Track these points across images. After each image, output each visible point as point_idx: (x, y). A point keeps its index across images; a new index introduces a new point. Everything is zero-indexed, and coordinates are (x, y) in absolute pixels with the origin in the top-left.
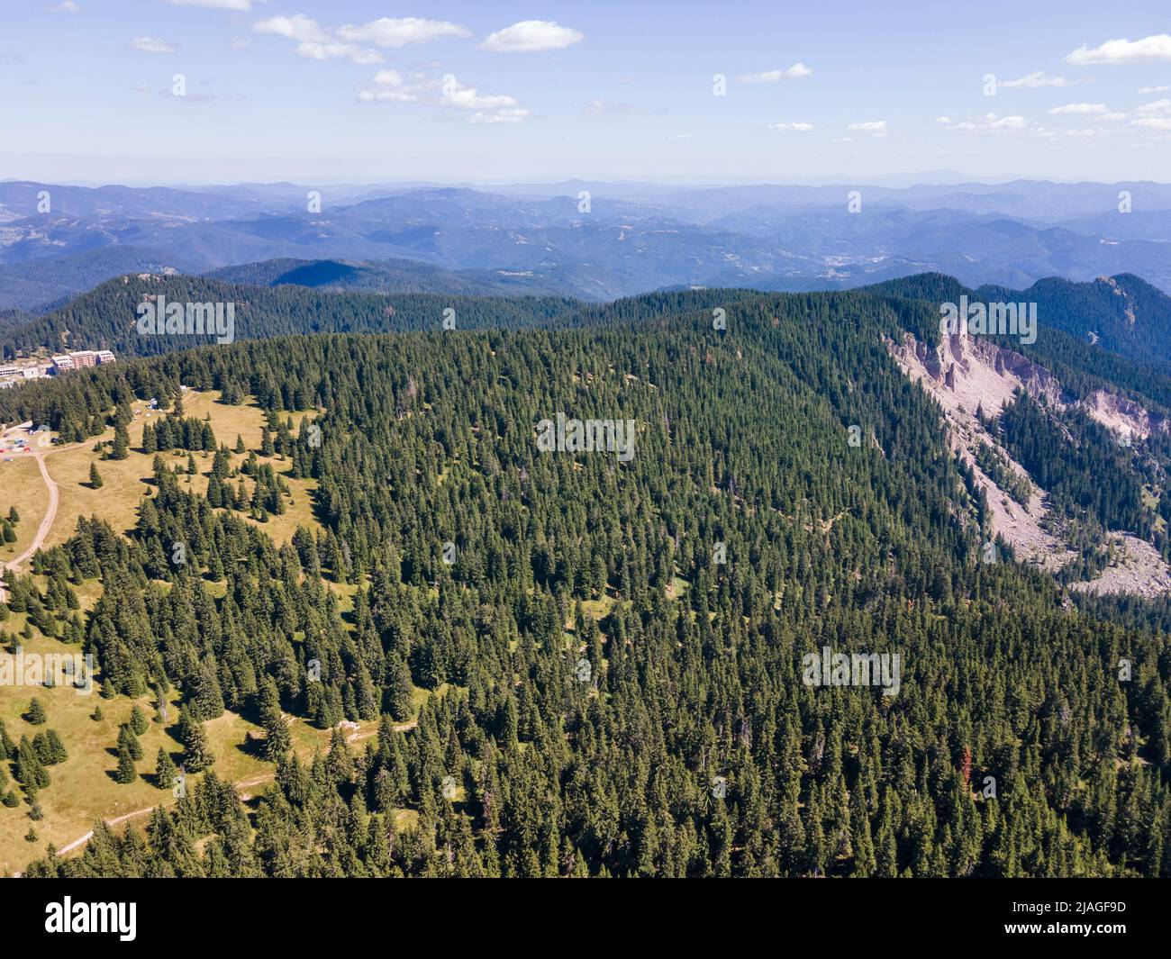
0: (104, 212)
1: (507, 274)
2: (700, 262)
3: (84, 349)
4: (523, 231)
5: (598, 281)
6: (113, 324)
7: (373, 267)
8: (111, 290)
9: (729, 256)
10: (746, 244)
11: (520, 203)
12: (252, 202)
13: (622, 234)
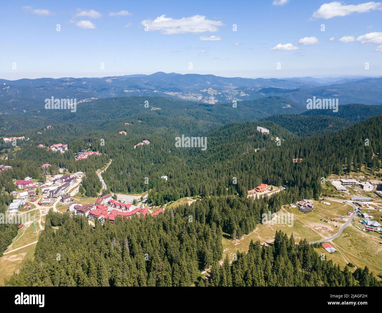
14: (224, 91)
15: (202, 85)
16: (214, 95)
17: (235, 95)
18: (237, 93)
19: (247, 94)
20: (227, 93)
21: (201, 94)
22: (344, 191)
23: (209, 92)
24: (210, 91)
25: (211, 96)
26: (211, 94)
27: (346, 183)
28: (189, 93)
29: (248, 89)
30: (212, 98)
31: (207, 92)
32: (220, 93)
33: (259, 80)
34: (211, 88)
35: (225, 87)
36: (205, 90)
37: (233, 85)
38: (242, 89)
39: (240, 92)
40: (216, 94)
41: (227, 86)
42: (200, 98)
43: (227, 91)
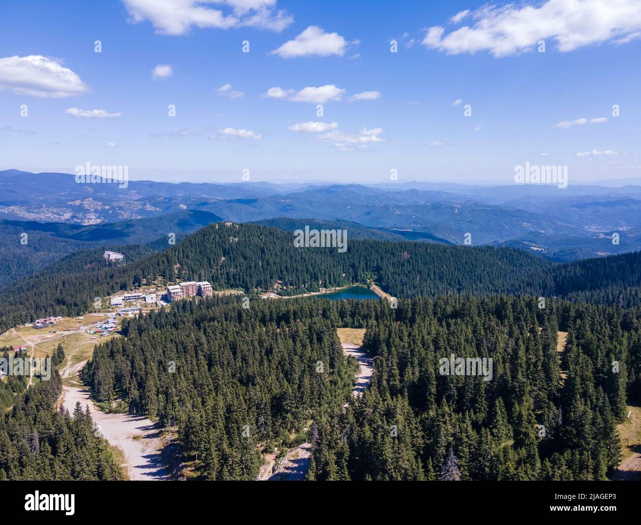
0: (180, 195)
1: (398, 230)
2: (506, 227)
3: (189, 280)
4: (397, 207)
5: (451, 236)
6: (210, 260)
7: (326, 223)
8: (208, 233)
9: (525, 224)
10: (532, 217)
11: (389, 192)
12: (250, 190)
13: (457, 210)
14: (115, 204)
15: (74, 193)
16: (96, 211)
17: (136, 209)
18: (140, 207)
19: (158, 208)
20: (122, 207)
21: (70, 210)
22: (118, 306)
23: (86, 206)
24: (88, 203)
25: (90, 212)
26: (89, 208)
27: (128, 297)
28: (42, 207)
29: (159, 199)
30: (92, 216)
31: (81, 204)
32: (107, 207)
33: (184, 186)
34: (91, 199)
35: (122, 196)
36: (77, 203)
37: (138, 193)
38: (151, 199)
39: (145, 205)
40: (100, 208)
41: (126, 195)
42: (67, 216)
43: (122, 204)
